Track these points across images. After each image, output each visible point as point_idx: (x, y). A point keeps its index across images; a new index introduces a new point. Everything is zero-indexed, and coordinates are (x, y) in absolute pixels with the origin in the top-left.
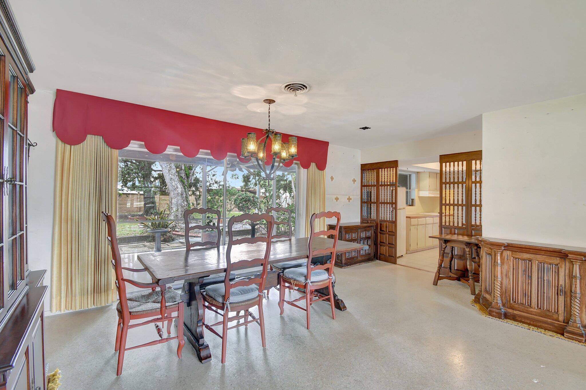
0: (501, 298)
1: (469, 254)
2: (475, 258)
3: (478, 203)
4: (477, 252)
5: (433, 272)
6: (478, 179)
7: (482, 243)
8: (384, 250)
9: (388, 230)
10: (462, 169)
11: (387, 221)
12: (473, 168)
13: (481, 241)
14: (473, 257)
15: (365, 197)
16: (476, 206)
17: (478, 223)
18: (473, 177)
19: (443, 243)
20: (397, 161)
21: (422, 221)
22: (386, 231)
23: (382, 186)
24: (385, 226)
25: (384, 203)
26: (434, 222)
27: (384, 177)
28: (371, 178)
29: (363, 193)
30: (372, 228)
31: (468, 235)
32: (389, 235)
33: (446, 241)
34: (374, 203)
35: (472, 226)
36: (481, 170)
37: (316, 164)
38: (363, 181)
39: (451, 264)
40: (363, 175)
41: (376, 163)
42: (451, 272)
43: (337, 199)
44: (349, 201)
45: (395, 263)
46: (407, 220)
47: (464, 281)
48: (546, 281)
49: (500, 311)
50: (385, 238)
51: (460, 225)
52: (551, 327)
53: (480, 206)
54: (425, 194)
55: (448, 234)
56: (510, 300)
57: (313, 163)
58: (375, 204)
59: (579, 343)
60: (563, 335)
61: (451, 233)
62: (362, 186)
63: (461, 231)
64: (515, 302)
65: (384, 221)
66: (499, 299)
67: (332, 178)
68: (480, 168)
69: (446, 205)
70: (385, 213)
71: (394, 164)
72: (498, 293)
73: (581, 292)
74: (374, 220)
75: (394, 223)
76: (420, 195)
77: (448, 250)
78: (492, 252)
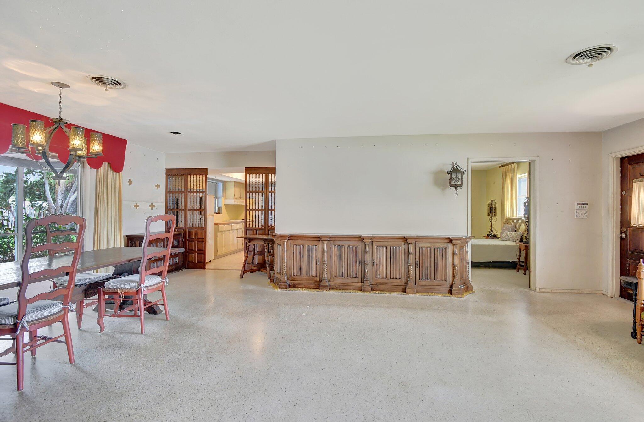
0: (287, 274)
1: (267, 248)
2: (270, 252)
3: (273, 208)
4: (272, 246)
5: (239, 270)
6: (273, 190)
7: (275, 237)
8: (193, 257)
9: (198, 237)
10: (262, 180)
11: (196, 228)
12: (270, 181)
13: (275, 236)
14: (269, 251)
15: (171, 206)
16: (271, 210)
17: (273, 225)
18: (270, 188)
19: (247, 242)
20: (206, 168)
21: (228, 227)
22: (195, 238)
23: (190, 193)
24: (194, 234)
25: (193, 210)
26: (239, 228)
27: (193, 183)
28: (178, 183)
29: (169, 200)
30: (180, 236)
31: (265, 234)
32: (198, 241)
33: (250, 240)
34: (182, 210)
35: (269, 226)
36: (275, 182)
37: (110, 164)
38: (169, 187)
39: (253, 259)
40: (169, 180)
41: (184, 169)
42: (253, 266)
43: (136, 206)
44: (152, 209)
45: (204, 268)
46: (215, 227)
47: (264, 271)
48: (311, 257)
49: (286, 283)
50: (195, 245)
51: (260, 227)
52: (314, 286)
53: (274, 210)
54: (231, 201)
55: (251, 235)
56: (292, 274)
57: (106, 163)
58: (183, 212)
59: (326, 291)
60: (319, 289)
61: (253, 234)
62: (168, 192)
63: (261, 232)
64: (295, 275)
65: (193, 228)
66: (285, 275)
67: (130, 182)
68: (275, 180)
69: (249, 210)
70: (194, 220)
71: (203, 172)
72: (285, 271)
73: (327, 260)
74: (181, 228)
75: (203, 229)
76: (226, 203)
77: (251, 249)
78: (281, 243)
